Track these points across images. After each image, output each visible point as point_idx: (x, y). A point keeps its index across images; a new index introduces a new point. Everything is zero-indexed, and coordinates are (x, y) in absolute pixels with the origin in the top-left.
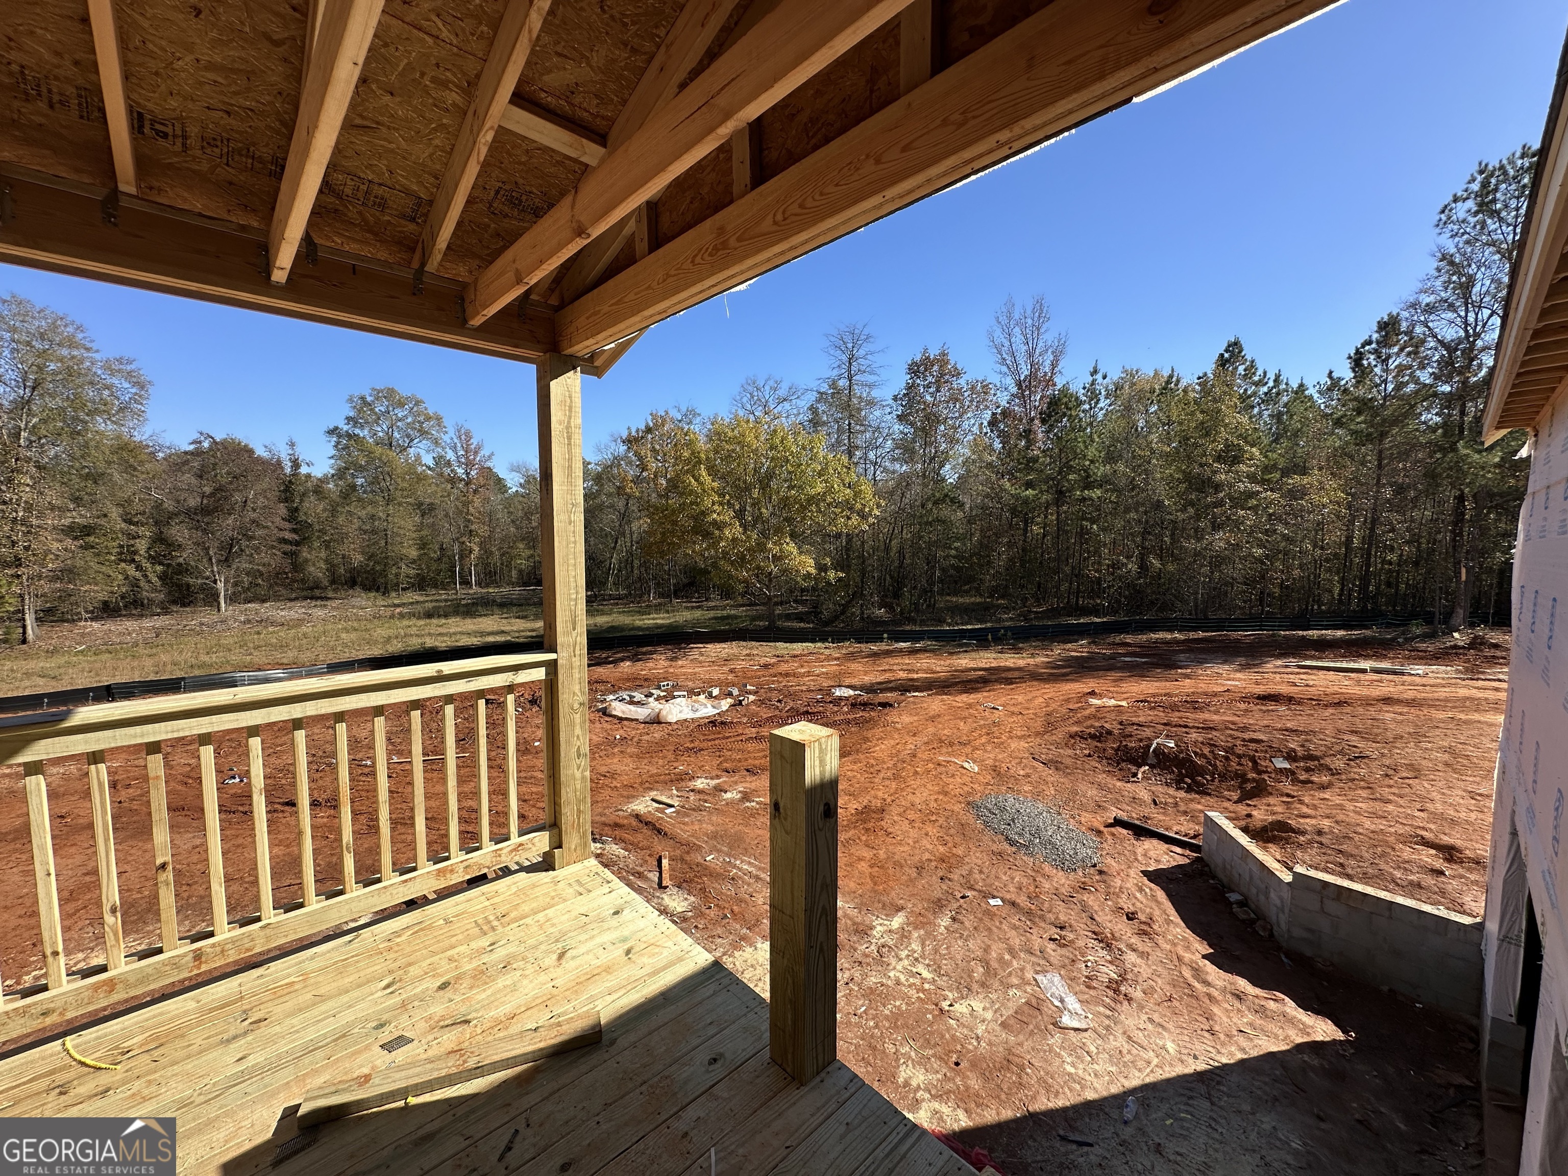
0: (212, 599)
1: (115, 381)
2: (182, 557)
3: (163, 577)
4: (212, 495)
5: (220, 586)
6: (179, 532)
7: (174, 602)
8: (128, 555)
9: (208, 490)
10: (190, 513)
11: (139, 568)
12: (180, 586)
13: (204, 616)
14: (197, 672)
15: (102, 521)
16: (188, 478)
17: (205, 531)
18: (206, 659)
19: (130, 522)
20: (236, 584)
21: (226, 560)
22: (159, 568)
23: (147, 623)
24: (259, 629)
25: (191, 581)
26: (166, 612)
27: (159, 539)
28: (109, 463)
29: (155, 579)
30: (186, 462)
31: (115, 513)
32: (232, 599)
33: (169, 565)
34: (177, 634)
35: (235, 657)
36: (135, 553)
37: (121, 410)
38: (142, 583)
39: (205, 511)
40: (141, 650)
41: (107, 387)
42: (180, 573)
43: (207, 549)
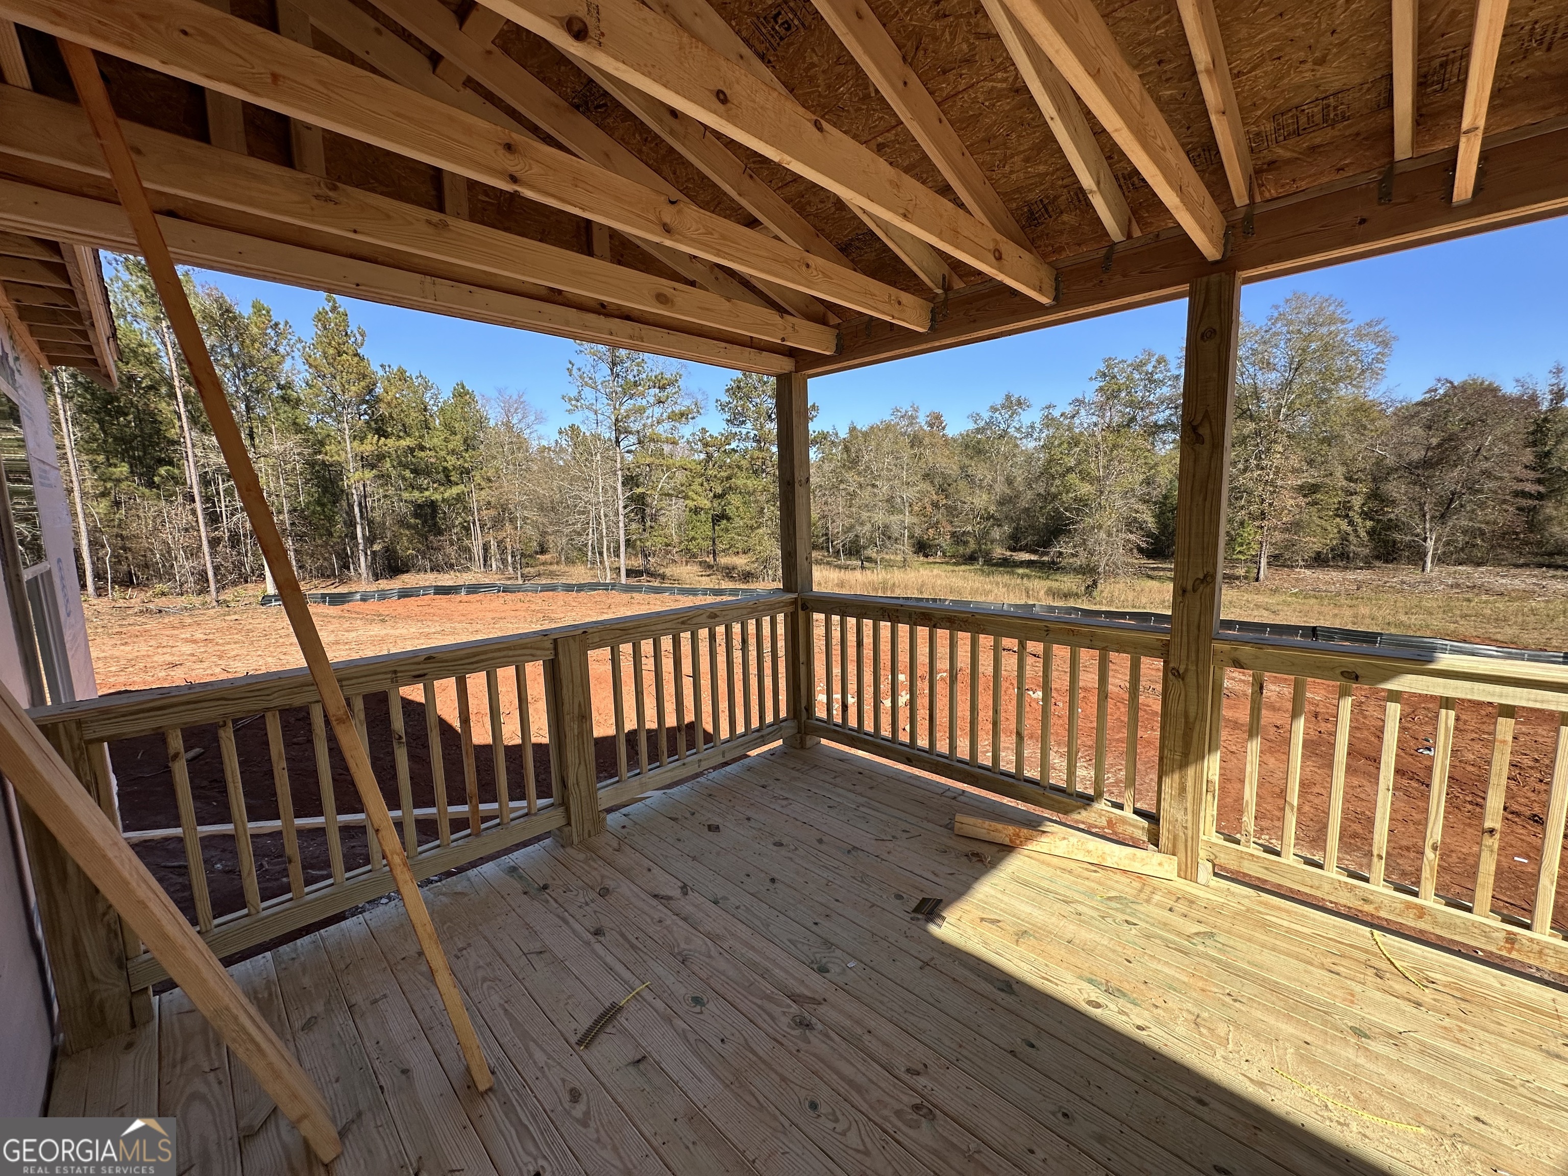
0: (1417, 557)
1: (1362, 345)
2: (1394, 513)
3: (1371, 533)
4: (1439, 445)
5: (1430, 544)
6: (1396, 488)
7: (1378, 558)
8: (1343, 511)
9: (1434, 441)
10: (1410, 467)
11: (1351, 523)
12: (1386, 542)
13: (1406, 574)
14: (1393, 631)
15: (1327, 480)
16: (1417, 430)
17: (1423, 486)
18: (1403, 618)
19: (1350, 479)
20: (1448, 544)
21: (1443, 516)
22: (1369, 524)
23: (1351, 575)
24: (1470, 595)
25: (1397, 536)
26: (1368, 566)
27: (1375, 495)
28: (1344, 425)
29: (1363, 534)
30: (1417, 414)
31: (1340, 471)
32: (1440, 560)
33: (1379, 521)
34: (1377, 590)
35: (1436, 623)
36: (1350, 508)
37: (1363, 372)
38: (1351, 538)
39: (1426, 464)
40: (1343, 600)
41: (1354, 353)
42: (1389, 529)
43: (1421, 506)
